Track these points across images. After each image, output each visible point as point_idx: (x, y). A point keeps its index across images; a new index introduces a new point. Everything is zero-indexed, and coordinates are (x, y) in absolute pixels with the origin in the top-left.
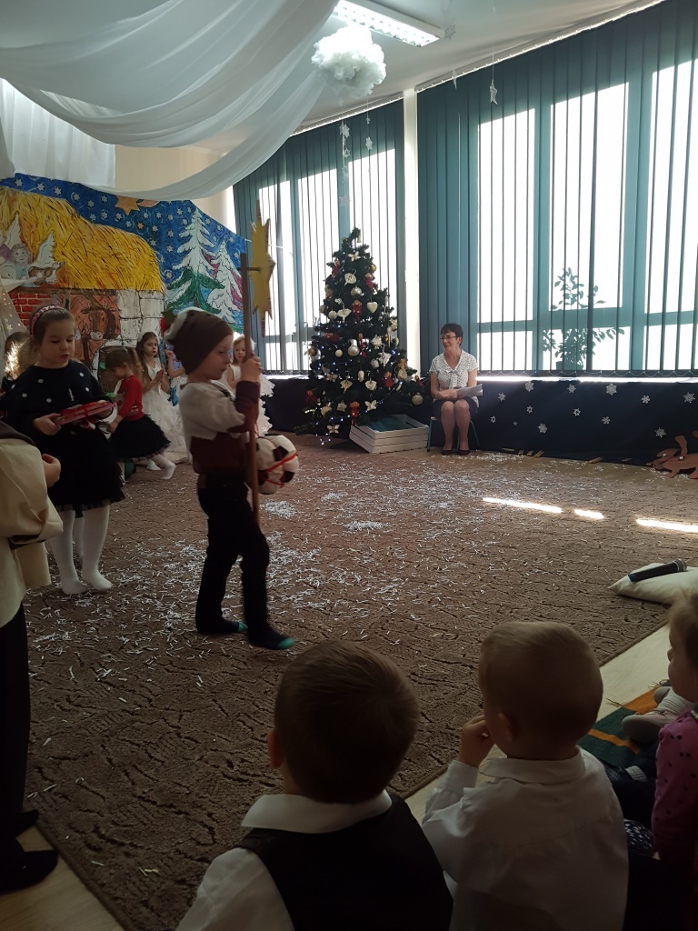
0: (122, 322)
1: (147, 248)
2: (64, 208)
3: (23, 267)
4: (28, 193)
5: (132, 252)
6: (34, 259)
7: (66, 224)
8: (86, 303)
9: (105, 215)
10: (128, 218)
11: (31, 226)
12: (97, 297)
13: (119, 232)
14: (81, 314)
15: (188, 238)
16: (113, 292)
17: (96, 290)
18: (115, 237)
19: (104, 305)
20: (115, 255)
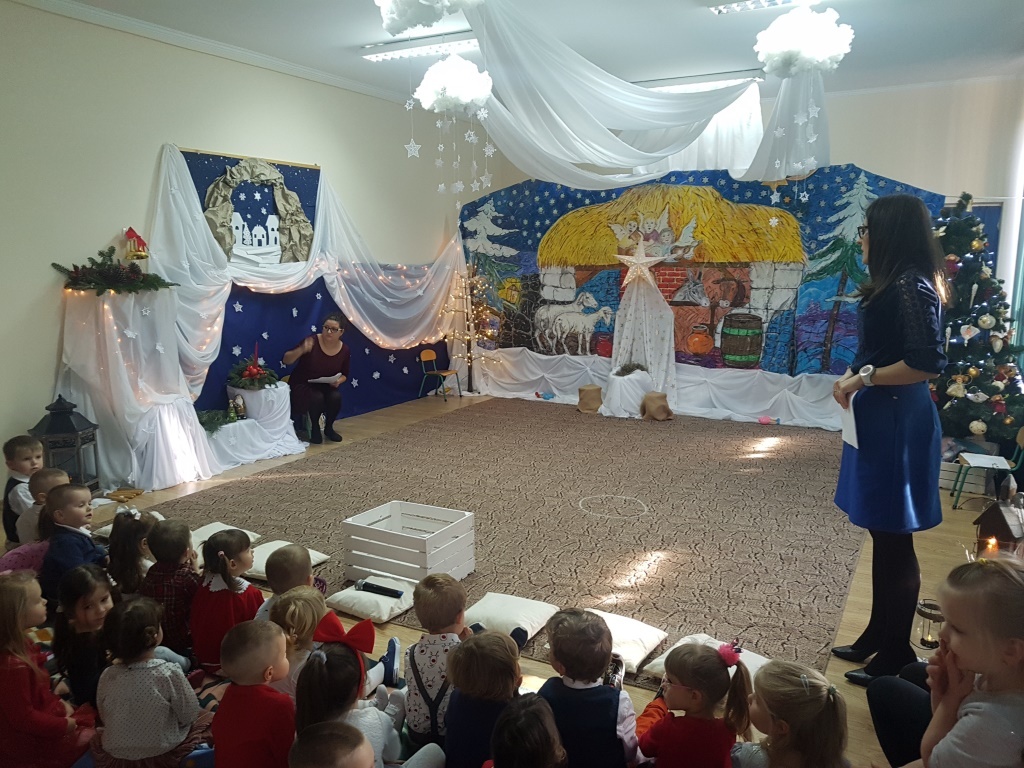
0: (753, 292)
2: (710, 194)
3: (667, 247)
4: (680, 186)
6: (676, 240)
7: (709, 207)
8: (717, 275)
11: (678, 212)
12: (730, 269)
14: (712, 285)
15: (845, 206)
17: (730, 263)
18: (757, 213)
19: (736, 276)
20: (754, 230)
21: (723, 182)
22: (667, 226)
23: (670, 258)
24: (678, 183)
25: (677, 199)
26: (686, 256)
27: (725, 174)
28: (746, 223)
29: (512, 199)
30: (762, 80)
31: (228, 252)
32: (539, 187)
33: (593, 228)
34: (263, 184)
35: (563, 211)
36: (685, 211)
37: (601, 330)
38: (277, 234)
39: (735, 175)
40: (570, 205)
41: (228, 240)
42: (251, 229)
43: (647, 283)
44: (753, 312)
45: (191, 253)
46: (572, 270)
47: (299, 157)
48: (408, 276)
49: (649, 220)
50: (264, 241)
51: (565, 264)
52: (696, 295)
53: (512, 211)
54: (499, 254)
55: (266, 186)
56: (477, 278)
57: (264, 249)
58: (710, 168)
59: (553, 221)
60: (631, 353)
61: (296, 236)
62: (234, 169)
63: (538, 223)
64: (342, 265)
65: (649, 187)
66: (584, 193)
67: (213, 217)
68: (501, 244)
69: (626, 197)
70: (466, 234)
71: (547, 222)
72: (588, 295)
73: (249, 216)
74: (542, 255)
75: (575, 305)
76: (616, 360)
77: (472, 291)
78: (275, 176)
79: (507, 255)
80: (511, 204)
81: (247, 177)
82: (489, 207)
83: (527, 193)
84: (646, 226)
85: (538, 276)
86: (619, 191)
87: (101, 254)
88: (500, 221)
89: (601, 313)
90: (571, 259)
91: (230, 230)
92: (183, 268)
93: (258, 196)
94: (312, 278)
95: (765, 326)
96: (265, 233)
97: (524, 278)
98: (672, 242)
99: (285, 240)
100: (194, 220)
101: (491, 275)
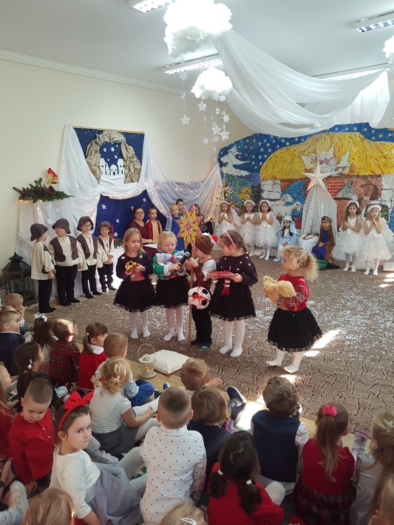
0: (383, 191)
2: (358, 136)
3: (333, 167)
6: (338, 163)
14: (359, 188)
17: (369, 175)
18: (386, 146)
19: (374, 182)
20: (384, 156)
21: (366, 130)
22: (333, 156)
23: (334, 174)
24: (339, 132)
25: (339, 140)
26: (344, 172)
27: (367, 125)
28: (379, 152)
29: (246, 144)
30: (389, 69)
31: (98, 179)
32: (261, 137)
33: (292, 158)
34: (115, 143)
35: (274, 150)
36: (344, 147)
37: (295, 214)
38: (122, 168)
39: (372, 126)
40: (278, 147)
41: (98, 172)
42: (109, 166)
43: (322, 188)
44: (383, 203)
45: (80, 180)
46: (279, 182)
47: (133, 128)
48: (191, 188)
49: (323, 153)
50: (116, 172)
51: (275, 179)
52: (350, 194)
53: (246, 151)
54: (239, 175)
55: (117, 144)
56: (227, 188)
57: (117, 176)
58: (358, 122)
59: (268, 156)
60: (312, 227)
61: (132, 169)
62: (100, 136)
63: (260, 157)
64: (156, 184)
65: (323, 134)
66: (286, 139)
67: (90, 161)
68: (240, 169)
69: (309, 140)
70: (222, 164)
71: (266, 156)
72: (288, 195)
73: (108, 160)
74: (263, 174)
75: (280, 201)
76: (303, 231)
77: (225, 195)
78: (121, 138)
79: (244, 175)
80: (246, 147)
81: (107, 140)
82: (234, 150)
83: (254, 141)
84: (321, 156)
85: (260, 186)
86: (306, 137)
87: (36, 182)
88: (240, 157)
89: (295, 205)
90: (279, 176)
91: (99, 167)
92: (76, 188)
93: (113, 149)
94: (141, 191)
95: (390, 210)
96: (116, 168)
97: (253, 187)
98: (336, 165)
99: (127, 171)
100: (80, 162)
101: (235, 186)
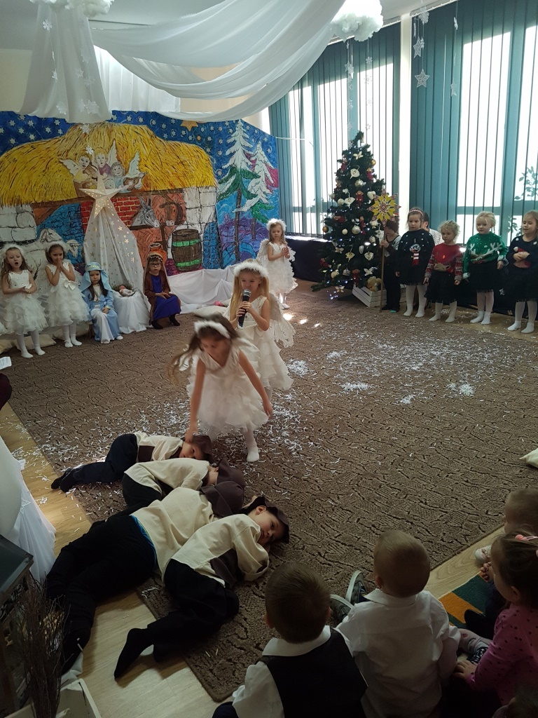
0: (188, 211)
1: (204, 155)
2: (146, 132)
3: (119, 179)
4: (121, 124)
5: (193, 159)
6: (126, 172)
7: (148, 144)
8: (162, 200)
9: (174, 133)
10: (190, 133)
11: (124, 148)
12: (170, 195)
13: (184, 144)
14: (159, 209)
15: (233, 143)
16: (181, 190)
17: (169, 190)
18: (182, 148)
19: (175, 200)
20: (181, 162)
21: (155, 122)
26: (136, 186)
27: (156, 115)
28: (175, 157)
33: (45, 164)
35: (6, 147)
36: (130, 147)
40: (13, 141)
44: (191, 227)
46: (29, 208)
52: (149, 219)
69: (72, 136)
75: (38, 243)
89: (66, 247)
90: (26, 197)
95: (202, 235)
